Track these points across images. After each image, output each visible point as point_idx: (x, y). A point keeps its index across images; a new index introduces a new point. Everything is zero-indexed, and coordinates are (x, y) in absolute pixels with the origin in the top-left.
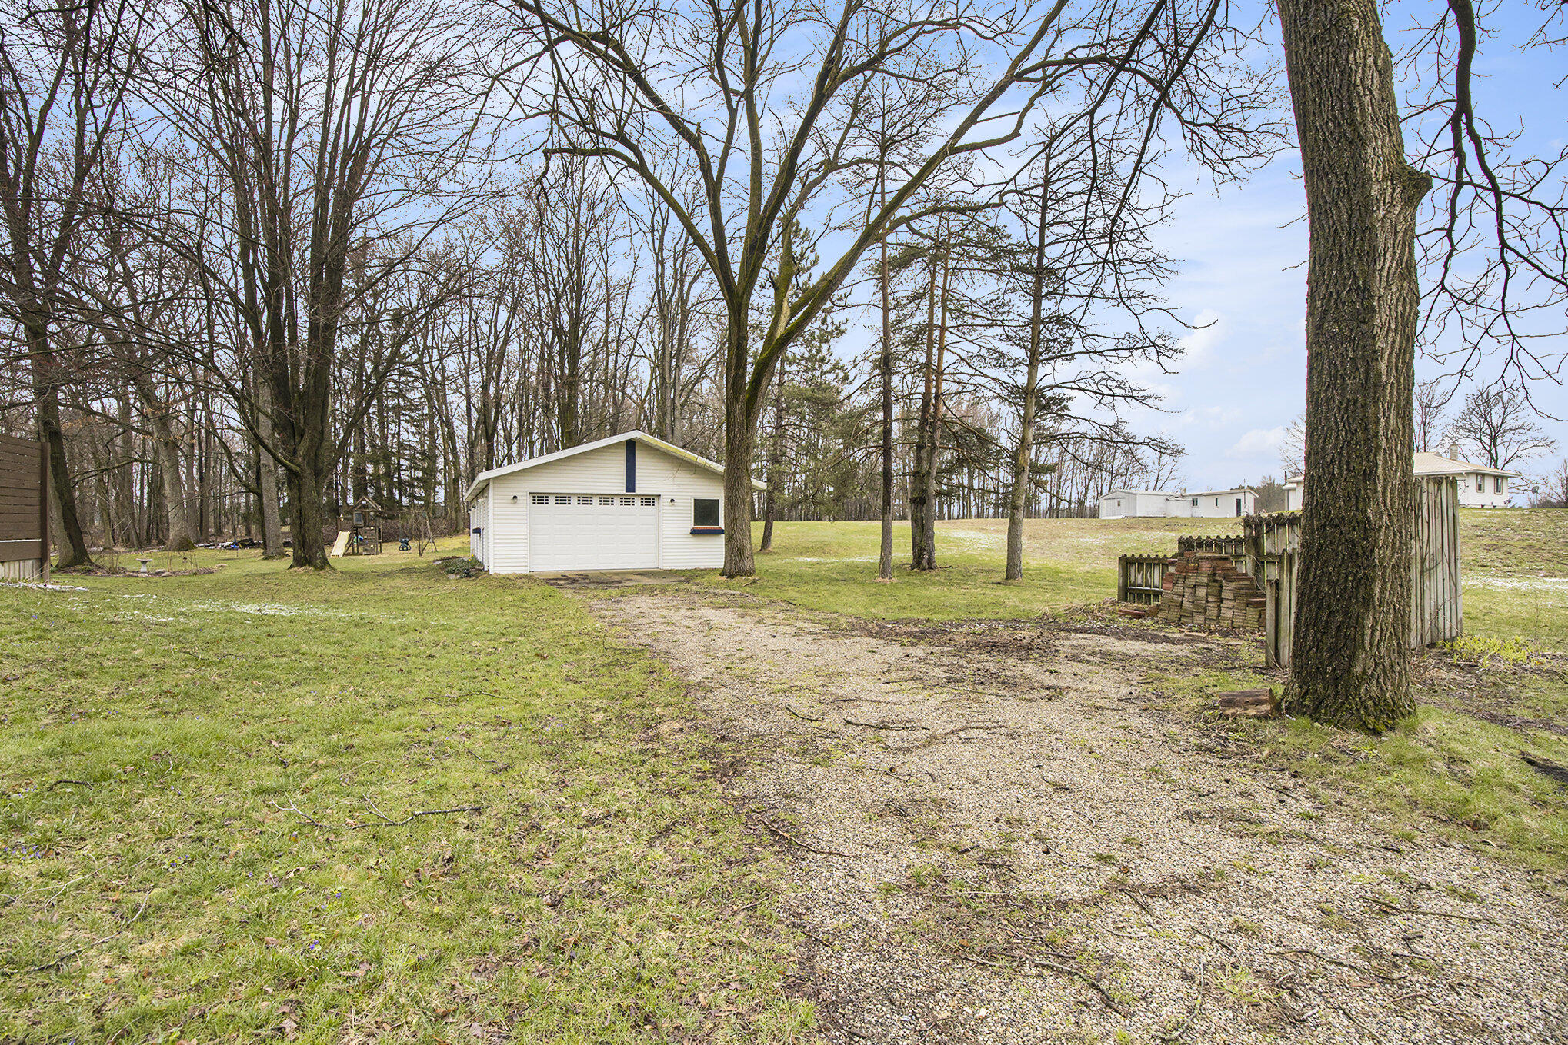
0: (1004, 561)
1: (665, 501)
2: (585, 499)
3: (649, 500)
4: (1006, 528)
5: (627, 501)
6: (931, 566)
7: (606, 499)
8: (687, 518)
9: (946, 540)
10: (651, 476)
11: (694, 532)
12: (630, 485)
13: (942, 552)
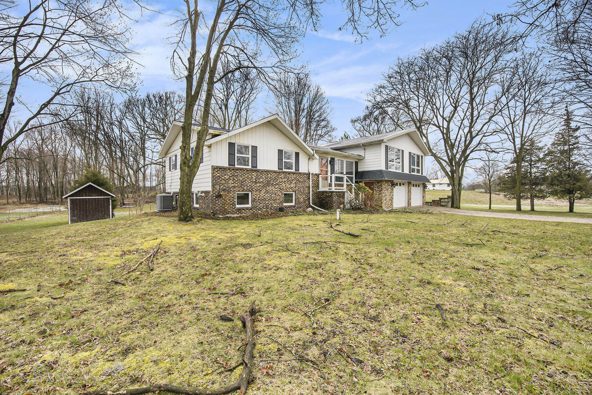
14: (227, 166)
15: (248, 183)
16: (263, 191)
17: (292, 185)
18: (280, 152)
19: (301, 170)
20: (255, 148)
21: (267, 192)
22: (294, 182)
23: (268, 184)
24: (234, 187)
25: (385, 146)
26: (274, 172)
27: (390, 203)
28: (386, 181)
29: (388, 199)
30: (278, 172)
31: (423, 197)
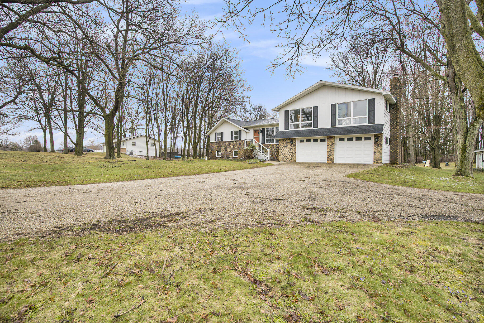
14: (214, 141)
15: (219, 147)
17: (237, 147)
18: (232, 132)
19: (242, 139)
20: (222, 133)
21: (226, 151)
22: (238, 145)
23: (226, 147)
24: (215, 149)
25: (285, 111)
26: (229, 142)
27: (289, 158)
28: (283, 140)
29: (286, 154)
30: (231, 142)
31: (375, 153)
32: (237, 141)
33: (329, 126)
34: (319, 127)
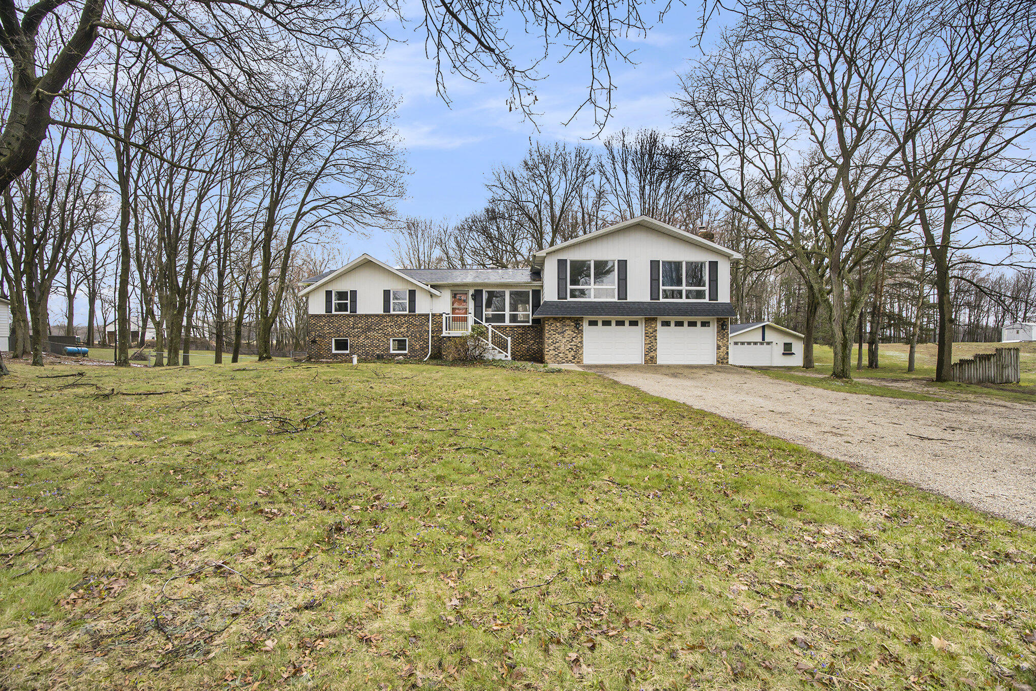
0: (907, 364)
1: (774, 343)
2: (749, 343)
3: (768, 343)
4: (909, 350)
5: (762, 344)
6: (876, 366)
7: (755, 343)
8: (781, 349)
9: (883, 356)
10: (770, 336)
11: (784, 354)
12: (763, 339)
13: (881, 361)
14: (324, 313)
15: (345, 329)
16: (363, 337)
17: (402, 330)
18: (387, 293)
19: (418, 311)
20: (354, 293)
21: (367, 338)
22: (405, 326)
23: (369, 329)
24: (330, 333)
25: (559, 261)
26: (377, 316)
27: (570, 356)
28: (555, 319)
29: (562, 348)
30: (383, 316)
31: (719, 348)
32: (405, 316)
33: (647, 299)
34: (629, 300)
